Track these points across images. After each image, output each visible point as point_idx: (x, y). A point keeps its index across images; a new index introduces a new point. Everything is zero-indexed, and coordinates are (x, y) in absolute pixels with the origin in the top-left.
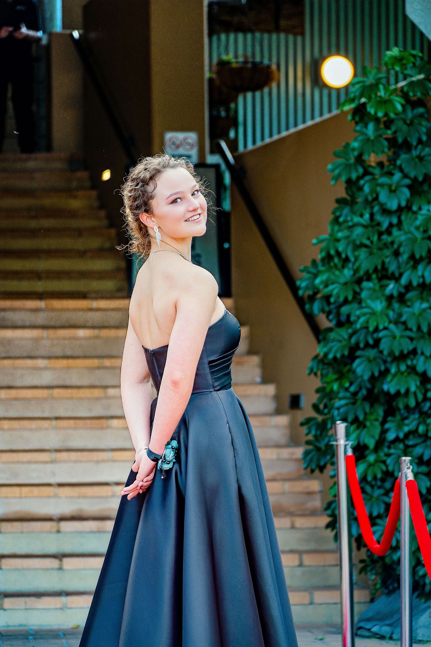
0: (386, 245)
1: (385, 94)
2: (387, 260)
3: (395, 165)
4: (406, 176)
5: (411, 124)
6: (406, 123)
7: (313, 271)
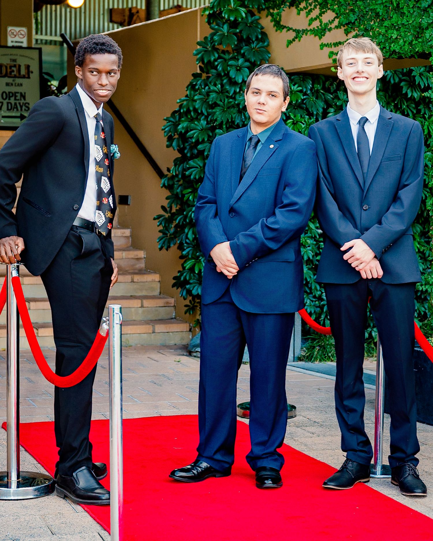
0: (233, 106)
1: (234, 5)
2: (234, 116)
3: (239, 53)
4: (247, 60)
5: (250, 26)
6: (247, 25)
7: (172, 119)
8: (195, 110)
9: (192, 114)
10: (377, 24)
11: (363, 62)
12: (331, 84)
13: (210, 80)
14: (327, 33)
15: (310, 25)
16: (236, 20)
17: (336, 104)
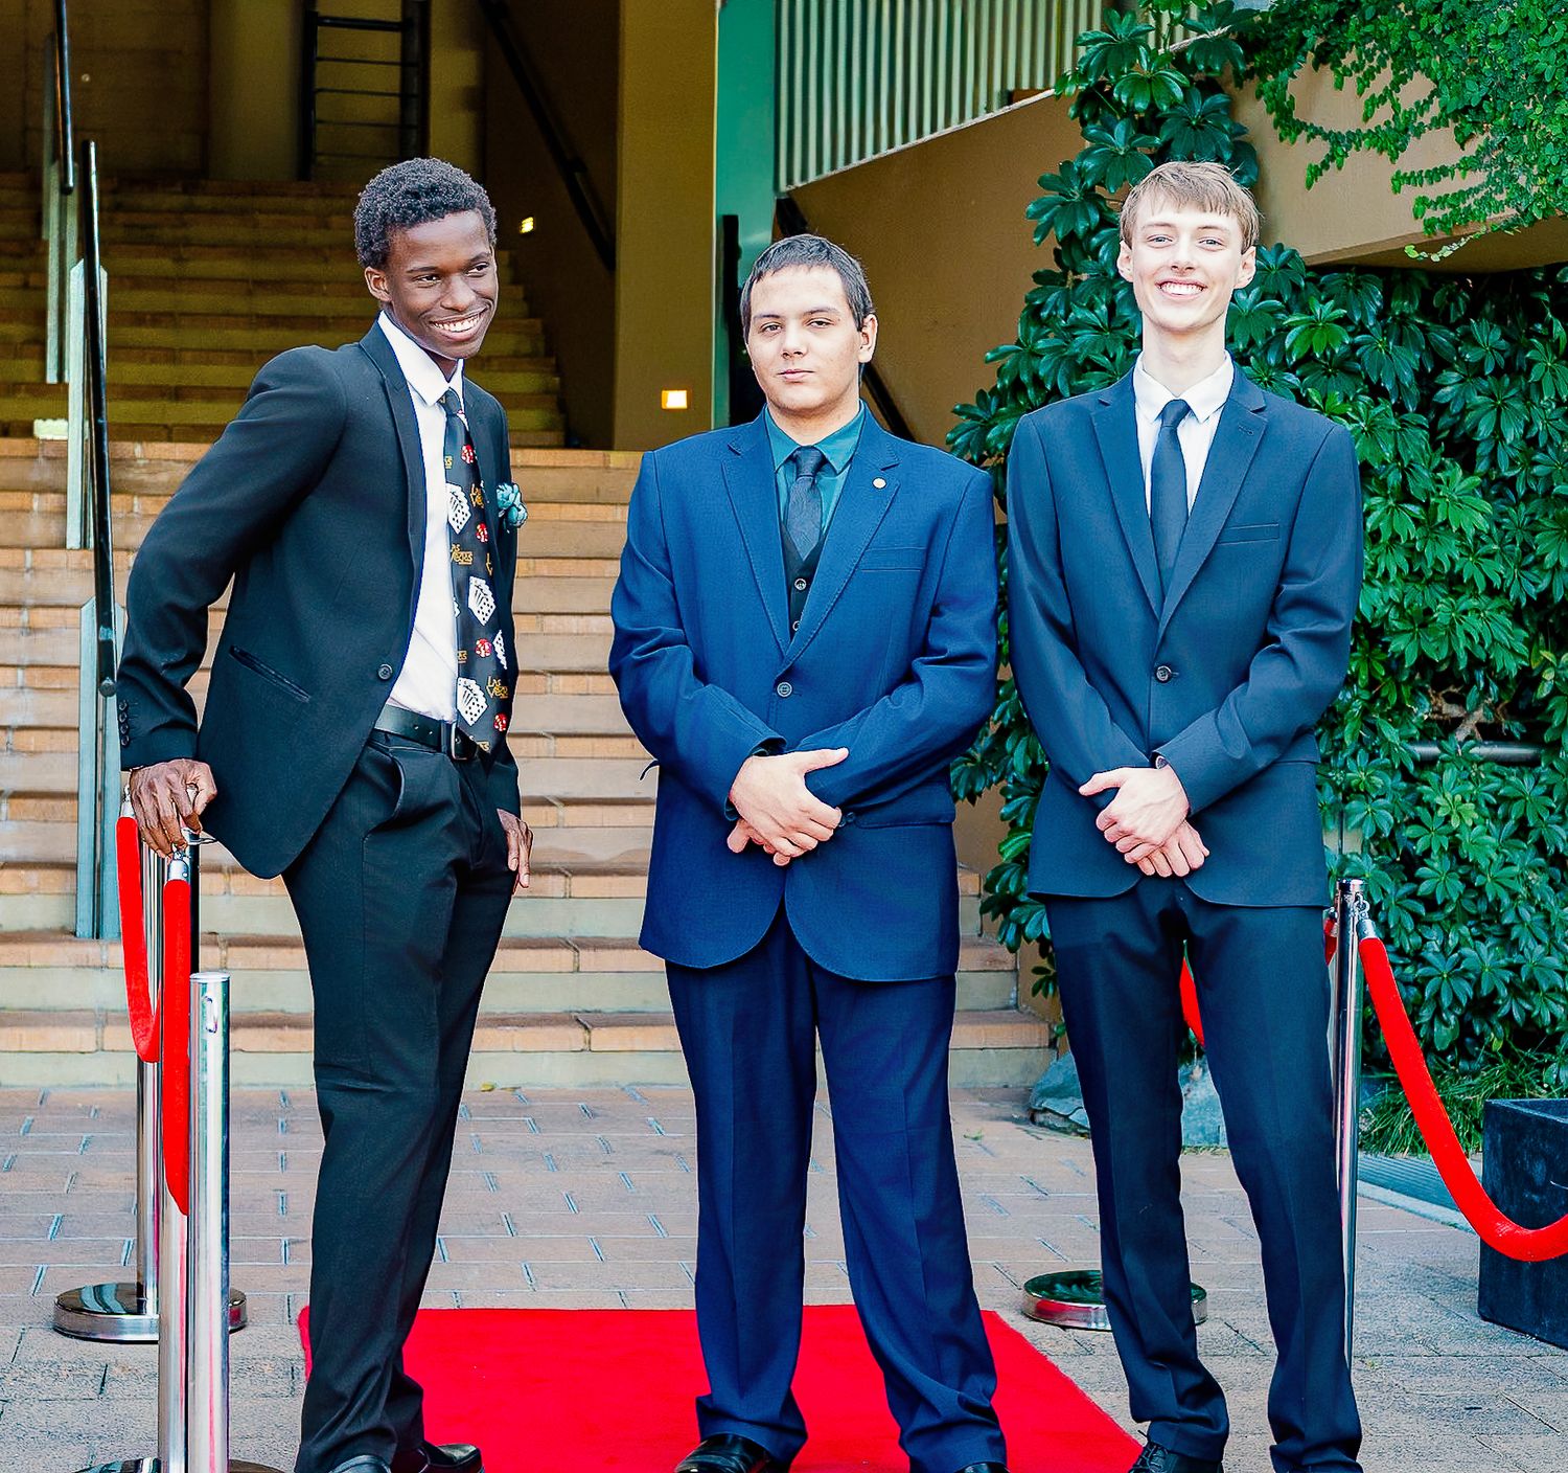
1: (1149, 65)
5: (1199, 126)
6: (1189, 124)
7: (979, 413)
8: (1038, 382)
9: (1031, 392)
10: (1539, 110)
11: (1193, 238)
12: (1452, 298)
13: (1080, 289)
14: (1412, 140)
15: (1366, 119)
16: (1153, 108)
17: (1461, 358)
